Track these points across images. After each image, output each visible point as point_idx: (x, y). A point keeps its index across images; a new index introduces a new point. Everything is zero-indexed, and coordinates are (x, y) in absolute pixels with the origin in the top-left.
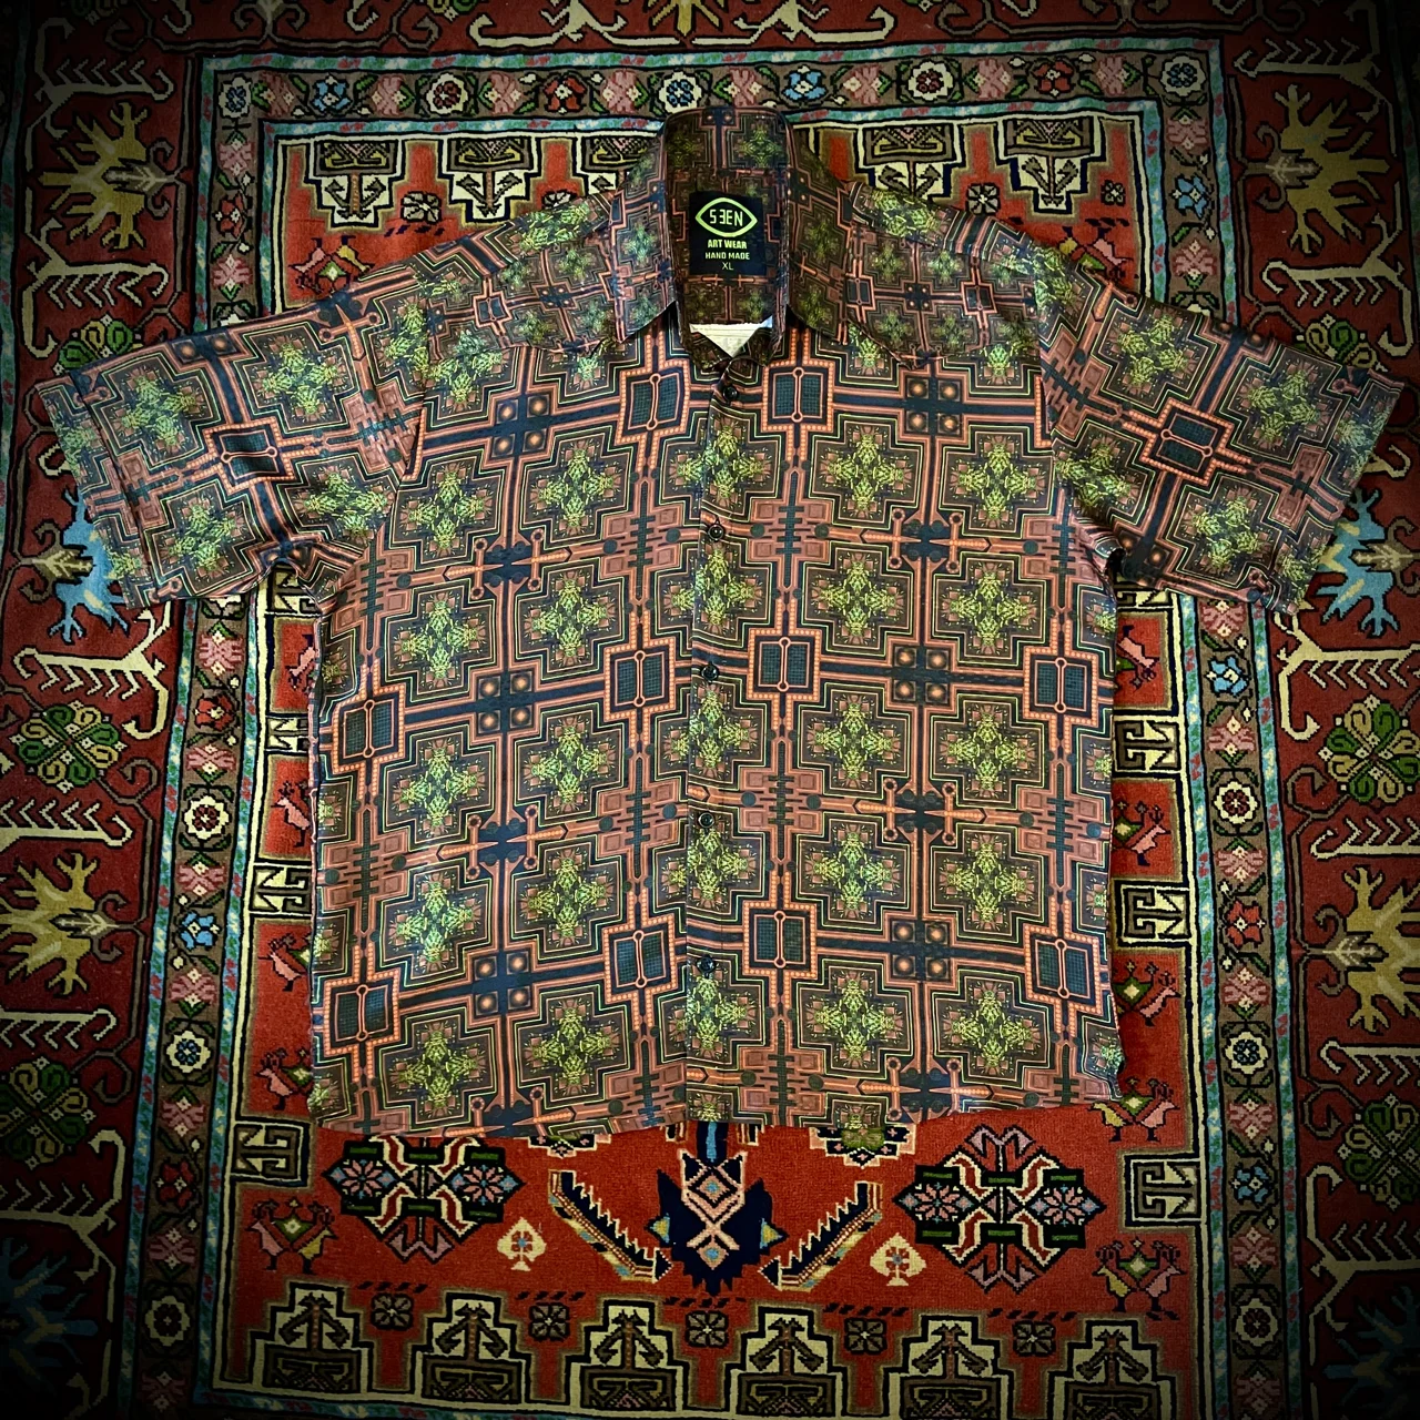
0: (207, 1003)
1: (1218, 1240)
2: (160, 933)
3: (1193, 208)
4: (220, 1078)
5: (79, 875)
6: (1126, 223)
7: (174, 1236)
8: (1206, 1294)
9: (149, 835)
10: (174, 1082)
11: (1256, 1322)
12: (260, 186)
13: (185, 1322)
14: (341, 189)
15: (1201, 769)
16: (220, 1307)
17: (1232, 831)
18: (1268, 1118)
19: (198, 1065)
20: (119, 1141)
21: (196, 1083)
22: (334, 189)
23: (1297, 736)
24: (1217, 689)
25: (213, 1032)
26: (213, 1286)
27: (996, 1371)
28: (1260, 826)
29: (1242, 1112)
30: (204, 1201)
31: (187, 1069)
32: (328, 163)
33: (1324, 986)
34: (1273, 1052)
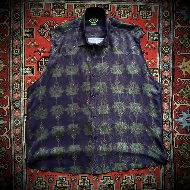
0: (164, 56)
1: (22, 27)
2: (171, 66)
3: (18, 178)
4: (161, 46)
5: (184, 74)
6: (29, 176)
7: (166, 25)
8: (24, 20)
9: (174, 80)
10: (168, 45)
11: (17, 16)
12: (165, 181)
13: (164, 14)
14: (152, 181)
15: (21, 91)
16: (159, 16)
17: (17, 82)
18: (14, 43)
19: (164, 47)
20: (175, 37)
21: (165, 45)
22: (153, 181)
23: (7, 96)
24: (18, 103)
25: (163, 52)
26: (160, 18)
27: (52, 10)
28: (13, 83)
29: (18, 44)
30: (162, 29)
31: (166, 47)
32: (154, 185)
33: (5, 61)
34: (13, 52)
